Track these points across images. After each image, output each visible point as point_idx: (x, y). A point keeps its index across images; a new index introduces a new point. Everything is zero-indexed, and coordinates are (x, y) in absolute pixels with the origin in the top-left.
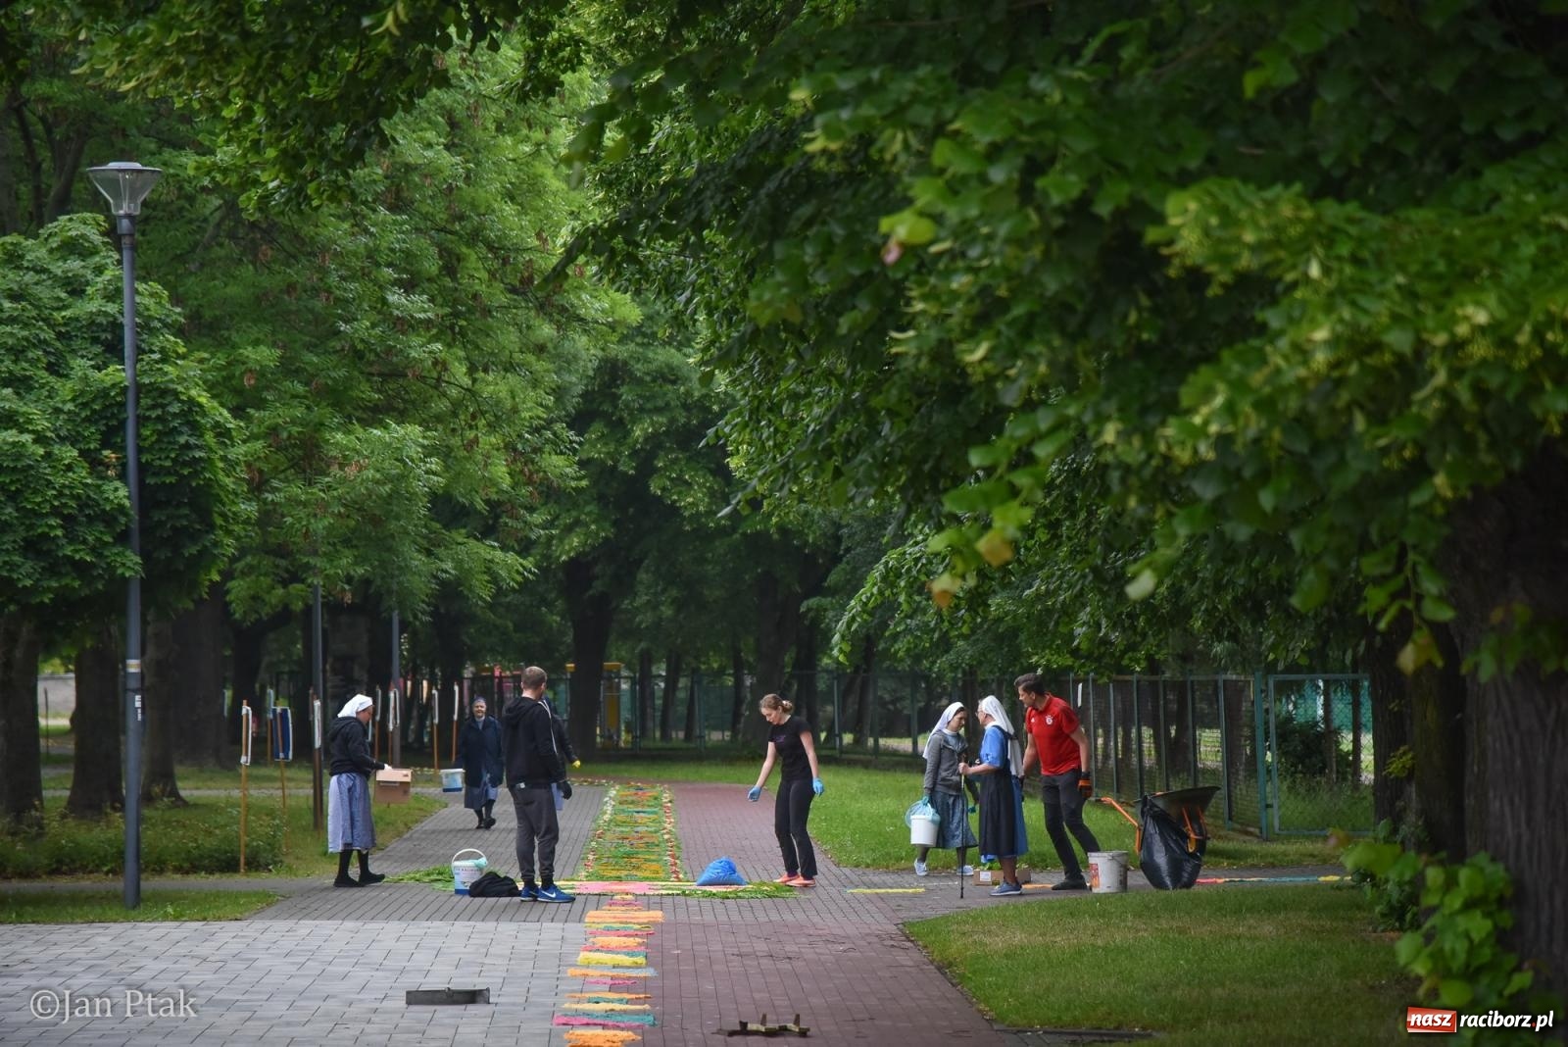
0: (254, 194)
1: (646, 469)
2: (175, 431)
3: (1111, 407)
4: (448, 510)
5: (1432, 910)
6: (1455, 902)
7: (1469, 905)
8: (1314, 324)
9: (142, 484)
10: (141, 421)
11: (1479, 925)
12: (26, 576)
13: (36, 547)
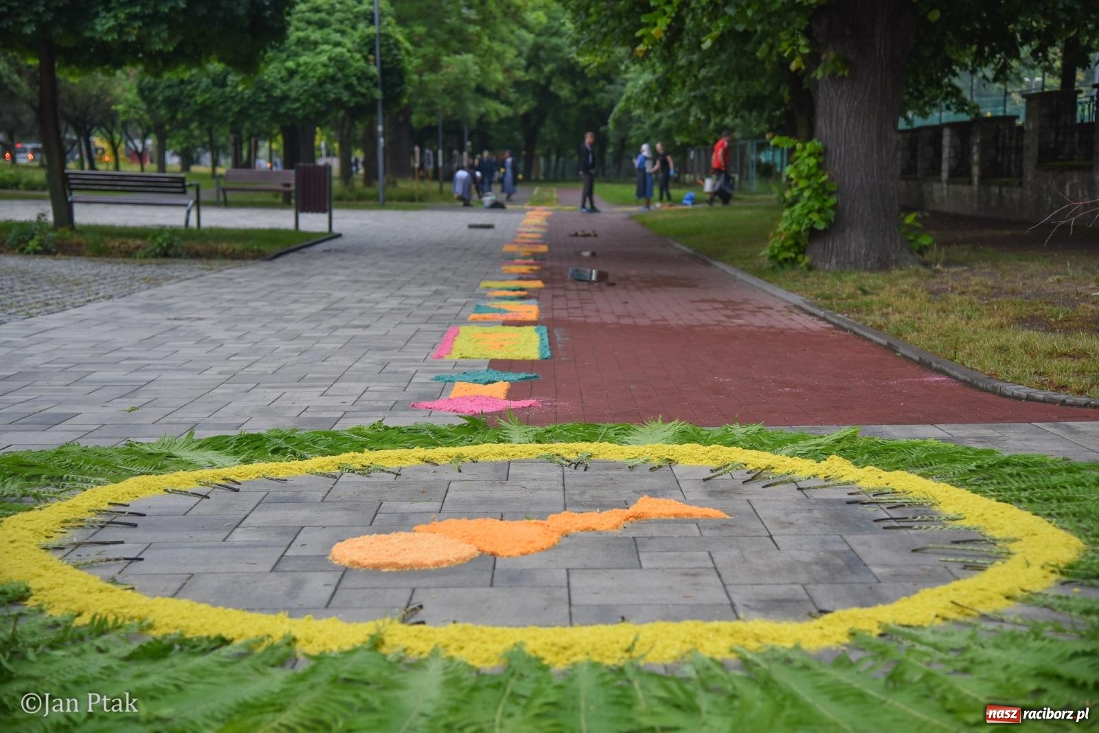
1: (549, 82)
2: (392, 49)
4: (481, 91)
5: (798, 158)
6: (805, 154)
7: (810, 155)
9: (382, 68)
10: (381, 45)
11: (812, 161)
12: (345, 96)
13: (348, 87)
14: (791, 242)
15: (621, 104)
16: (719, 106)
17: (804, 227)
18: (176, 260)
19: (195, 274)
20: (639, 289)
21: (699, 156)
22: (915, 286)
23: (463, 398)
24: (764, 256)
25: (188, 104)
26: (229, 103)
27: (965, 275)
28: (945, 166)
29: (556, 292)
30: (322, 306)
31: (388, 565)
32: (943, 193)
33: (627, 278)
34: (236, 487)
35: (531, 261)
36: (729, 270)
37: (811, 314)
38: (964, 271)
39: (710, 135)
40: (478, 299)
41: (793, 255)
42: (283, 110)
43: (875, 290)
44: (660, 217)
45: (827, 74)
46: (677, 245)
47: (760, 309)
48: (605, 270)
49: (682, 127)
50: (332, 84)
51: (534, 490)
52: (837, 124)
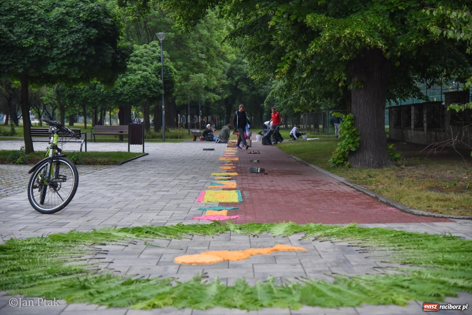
0: (181, 31)
1: (237, 84)
2: (168, 72)
3: (300, 50)
4: (207, 89)
7: (348, 120)
8: (326, 33)
9: (164, 81)
10: (164, 71)
11: (349, 123)
12: (148, 93)
13: (149, 89)
14: (341, 156)
15: (270, 95)
16: (313, 97)
17: (346, 150)
18: (80, 166)
19: (91, 171)
20: (278, 176)
21: (305, 117)
22: (392, 174)
23: (211, 216)
24: (330, 162)
25: (79, 97)
26: (97, 96)
27: (414, 170)
28: (412, 123)
29: (243, 177)
30: (148, 184)
31: (194, 263)
32: (412, 134)
33: (273, 171)
34: (136, 243)
35: (232, 164)
36: (316, 168)
37: (348, 185)
38: (414, 168)
39: (310, 108)
40: (211, 180)
41: (342, 161)
42: (120, 100)
43: (375, 175)
44: (288, 145)
45: (355, 87)
46: (295, 157)
47: (327, 184)
48: (264, 168)
49: (297, 105)
50: (142, 88)
51: (240, 243)
52: (359, 107)
